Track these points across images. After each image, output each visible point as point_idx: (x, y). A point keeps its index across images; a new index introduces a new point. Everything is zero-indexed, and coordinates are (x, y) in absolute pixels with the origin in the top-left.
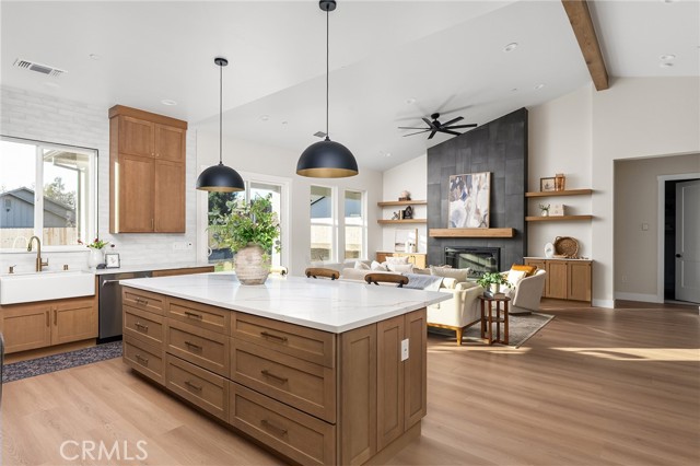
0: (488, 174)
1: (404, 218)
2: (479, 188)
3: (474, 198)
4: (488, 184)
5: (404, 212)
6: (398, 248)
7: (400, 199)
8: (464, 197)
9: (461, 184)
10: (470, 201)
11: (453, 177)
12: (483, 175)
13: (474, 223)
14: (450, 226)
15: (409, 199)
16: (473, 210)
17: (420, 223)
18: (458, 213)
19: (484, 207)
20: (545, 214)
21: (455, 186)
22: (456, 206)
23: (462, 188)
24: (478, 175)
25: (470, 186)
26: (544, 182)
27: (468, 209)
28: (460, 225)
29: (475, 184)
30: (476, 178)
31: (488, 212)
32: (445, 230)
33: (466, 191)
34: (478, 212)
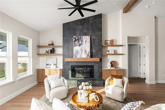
0: (89, 36)
1: (51, 53)
2: (86, 42)
3: (84, 45)
4: (89, 40)
5: (51, 50)
6: (48, 66)
7: (49, 45)
8: (80, 45)
9: (78, 40)
10: (82, 47)
11: (74, 37)
12: (87, 37)
13: (84, 56)
14: (74, 57)
15: (53, 45)
16: (84, 51)
17: (59, 55)
18: (77, 52)
19: (88, 50)
20: (108, 53)
21: (76, 40)
22: (76, 48)
23: (79, 41)
24: (85, 37)
25: (82, 41)
26: (106, 42)
27: (82, 50)
28: (78, 56)
29: (84, 40)
30: (84, 38)
31: (90, 52)
32: (72, 59)
33: (81, 42)
34: (86, 51)
